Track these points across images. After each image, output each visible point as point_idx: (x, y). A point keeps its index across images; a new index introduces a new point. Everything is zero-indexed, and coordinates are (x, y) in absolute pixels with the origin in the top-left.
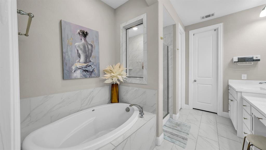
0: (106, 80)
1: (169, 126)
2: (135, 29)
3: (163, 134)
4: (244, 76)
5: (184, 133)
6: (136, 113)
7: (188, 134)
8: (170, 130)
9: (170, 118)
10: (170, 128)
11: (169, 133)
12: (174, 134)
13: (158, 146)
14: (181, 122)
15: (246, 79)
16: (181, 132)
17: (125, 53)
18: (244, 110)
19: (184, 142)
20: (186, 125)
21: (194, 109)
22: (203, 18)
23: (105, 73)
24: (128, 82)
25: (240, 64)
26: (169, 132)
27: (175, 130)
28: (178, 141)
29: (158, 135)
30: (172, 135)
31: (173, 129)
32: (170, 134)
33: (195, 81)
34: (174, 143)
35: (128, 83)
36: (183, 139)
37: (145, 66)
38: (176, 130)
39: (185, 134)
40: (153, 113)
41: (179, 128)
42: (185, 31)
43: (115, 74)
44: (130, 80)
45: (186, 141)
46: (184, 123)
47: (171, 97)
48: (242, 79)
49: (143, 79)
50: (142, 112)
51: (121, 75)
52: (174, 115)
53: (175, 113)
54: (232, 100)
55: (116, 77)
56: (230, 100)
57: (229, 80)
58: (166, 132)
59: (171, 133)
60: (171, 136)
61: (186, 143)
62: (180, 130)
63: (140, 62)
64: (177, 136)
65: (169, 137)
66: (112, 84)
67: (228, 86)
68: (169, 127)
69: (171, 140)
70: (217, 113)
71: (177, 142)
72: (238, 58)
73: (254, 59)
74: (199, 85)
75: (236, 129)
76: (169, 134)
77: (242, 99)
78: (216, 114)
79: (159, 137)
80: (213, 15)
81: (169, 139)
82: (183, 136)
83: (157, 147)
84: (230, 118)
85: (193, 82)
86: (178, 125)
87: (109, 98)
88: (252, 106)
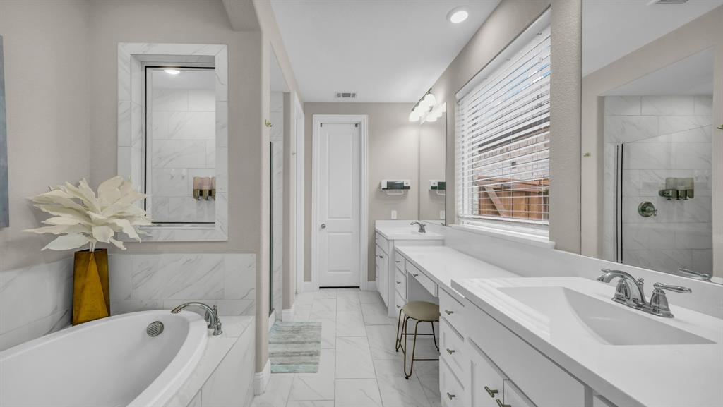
0: (53, 237)
1: (277, 341)
2: (173, 72)
3: (269, 362)
4: (394, 214)
5: (310, 342)
6: (199, 327)
7: (319, 342)
8: (280, 349)
9: (276, 321)
10: (281, 343)
11: (281, 356)
12: (291, 353)
13: (259, 395)
14: (302, 323)
15: (396, 218)
16: (306, 342)
17: (139, 145)
18: (397, 270)
19: (313, 361)
20: (311, 324)
21: (322, 290)
22: (339, 95)
23: (44, 210)
24: (153, 240)
25: (390, 193)
26: (279, 353)
27: (292, 345)
28: (301, 363)
29: (258, 368)
30: (288, 358)
31: (287, 343)
32: (283, 356)
33: (323, 226)
34: (294, 372)
35: (156, 242)
36: (312, 355)
37: (221, 189)
38: (294, 342)
39: (314, 344)
40: (246, 314)
41: (299, 337)
42: (305, 112)
43: (98, 213)
44: (163, 234)
45: (317, 357)
46: (307, 323)
47: (279, 268)
48: (392, 218)
49: (214, 226)
50: (216, 318)
51: (130, 218)
52: (285, 311)
53: (286, 305)
54: (381, 257)
55: (107, 224)
56: (378, 258)
57: (377, 222)
58: (273, 356)
59: (285, 355)
60: (287, 360)
61: (317, 361)
62: (302, 340)
63: (183, 177)
64: (298, 354)
65: (281, 364)
66: (76, 253)
67: (375, 232)
68: (277, 343)
69: (288, 369)
70: (358, 287)
71: (301, 366)
72: (388, 183)
73: (405, 185)
74: (331, 234)
75: (387, 305)
76: (281, 358)
77: (395, 251)
78: (357, 289)
79: (261, 371)
80: (354, 95)
81: (282, 368)
82: (311, 349)
83: (257, 398)
84: (377, 291)
85: (320, 230)
86: (296, 330)
87: (56, 308)
88: (407, 259)
